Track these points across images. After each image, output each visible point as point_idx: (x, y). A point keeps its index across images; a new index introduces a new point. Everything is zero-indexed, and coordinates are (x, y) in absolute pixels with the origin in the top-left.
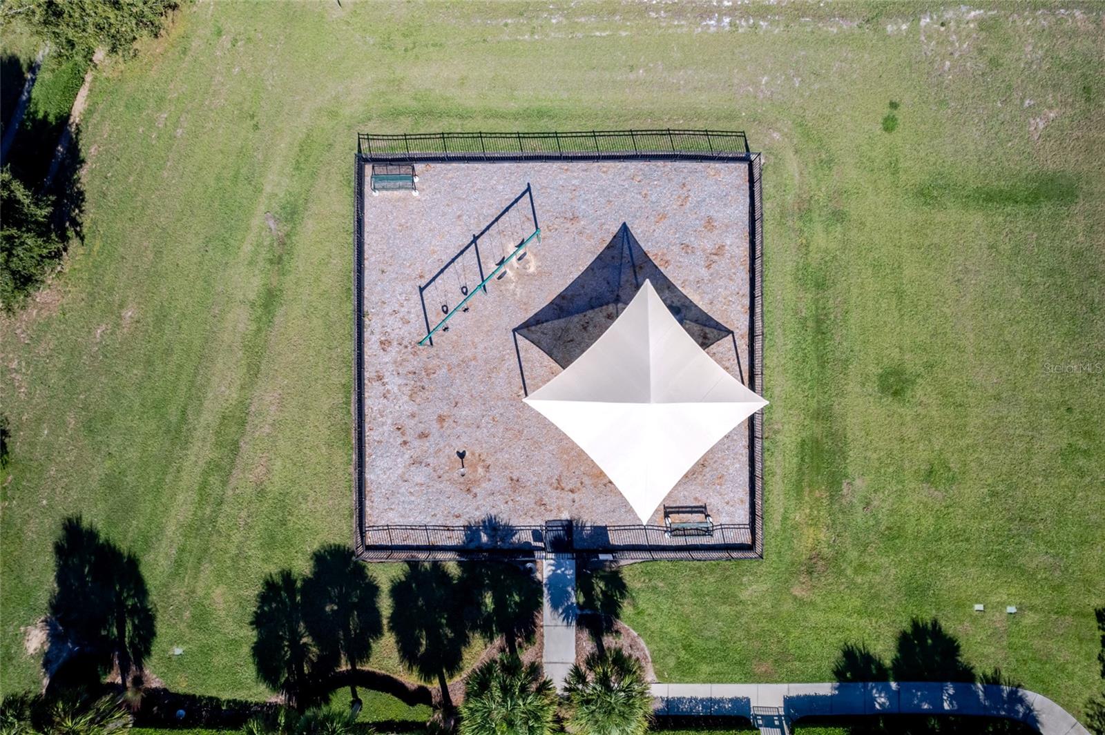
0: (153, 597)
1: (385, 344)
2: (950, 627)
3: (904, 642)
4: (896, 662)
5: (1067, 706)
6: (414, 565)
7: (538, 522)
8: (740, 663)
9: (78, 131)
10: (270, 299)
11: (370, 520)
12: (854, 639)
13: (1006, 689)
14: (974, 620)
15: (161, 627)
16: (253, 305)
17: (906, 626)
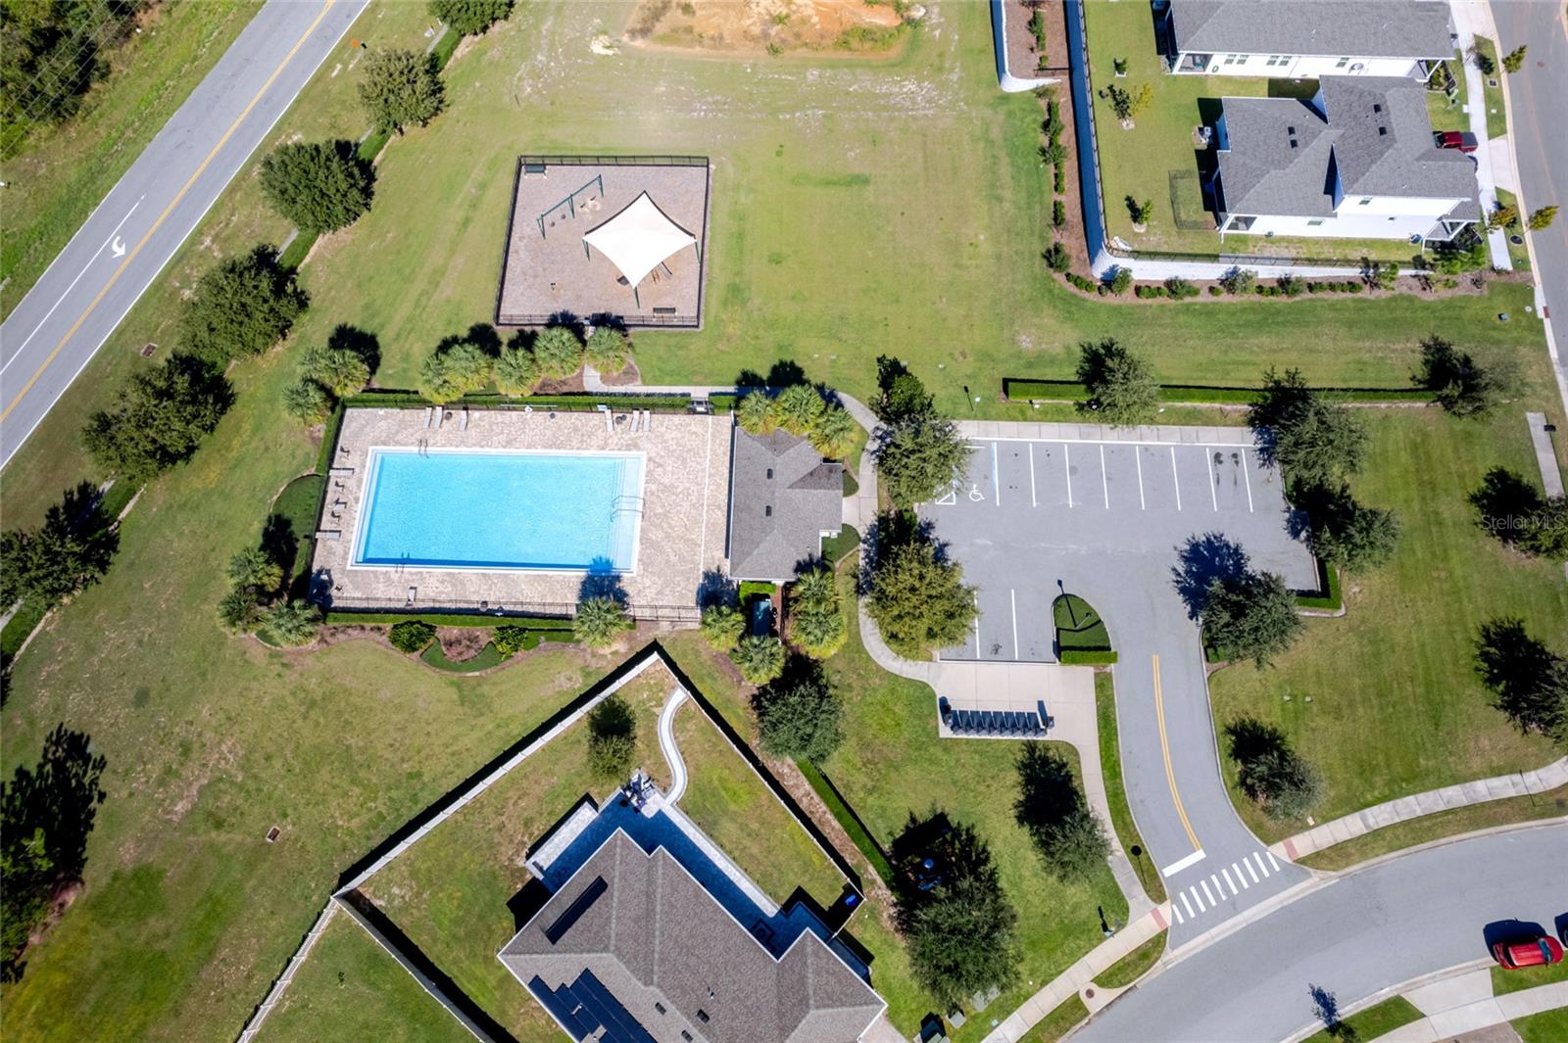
0: (382, 349)
1: (521, 238)
2: (798, 364)
3: (775, 369)
4: (769, 379)
5: (859, 399)
6: (521, 332)
7: (589, 314)
8: (686, 376)
9: (376, 168)
10: (467, 221)
11: (502, 313)
12: (749, 368)
13: (827, 391)
14: (813, 361)
15: (382, 362)
16: (458, 224)
17: (777, 363)
